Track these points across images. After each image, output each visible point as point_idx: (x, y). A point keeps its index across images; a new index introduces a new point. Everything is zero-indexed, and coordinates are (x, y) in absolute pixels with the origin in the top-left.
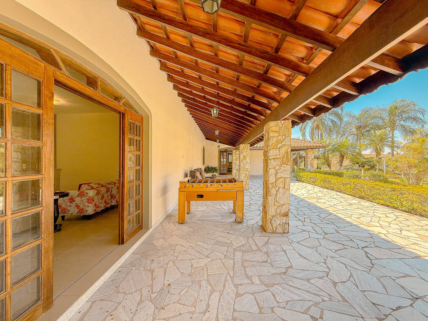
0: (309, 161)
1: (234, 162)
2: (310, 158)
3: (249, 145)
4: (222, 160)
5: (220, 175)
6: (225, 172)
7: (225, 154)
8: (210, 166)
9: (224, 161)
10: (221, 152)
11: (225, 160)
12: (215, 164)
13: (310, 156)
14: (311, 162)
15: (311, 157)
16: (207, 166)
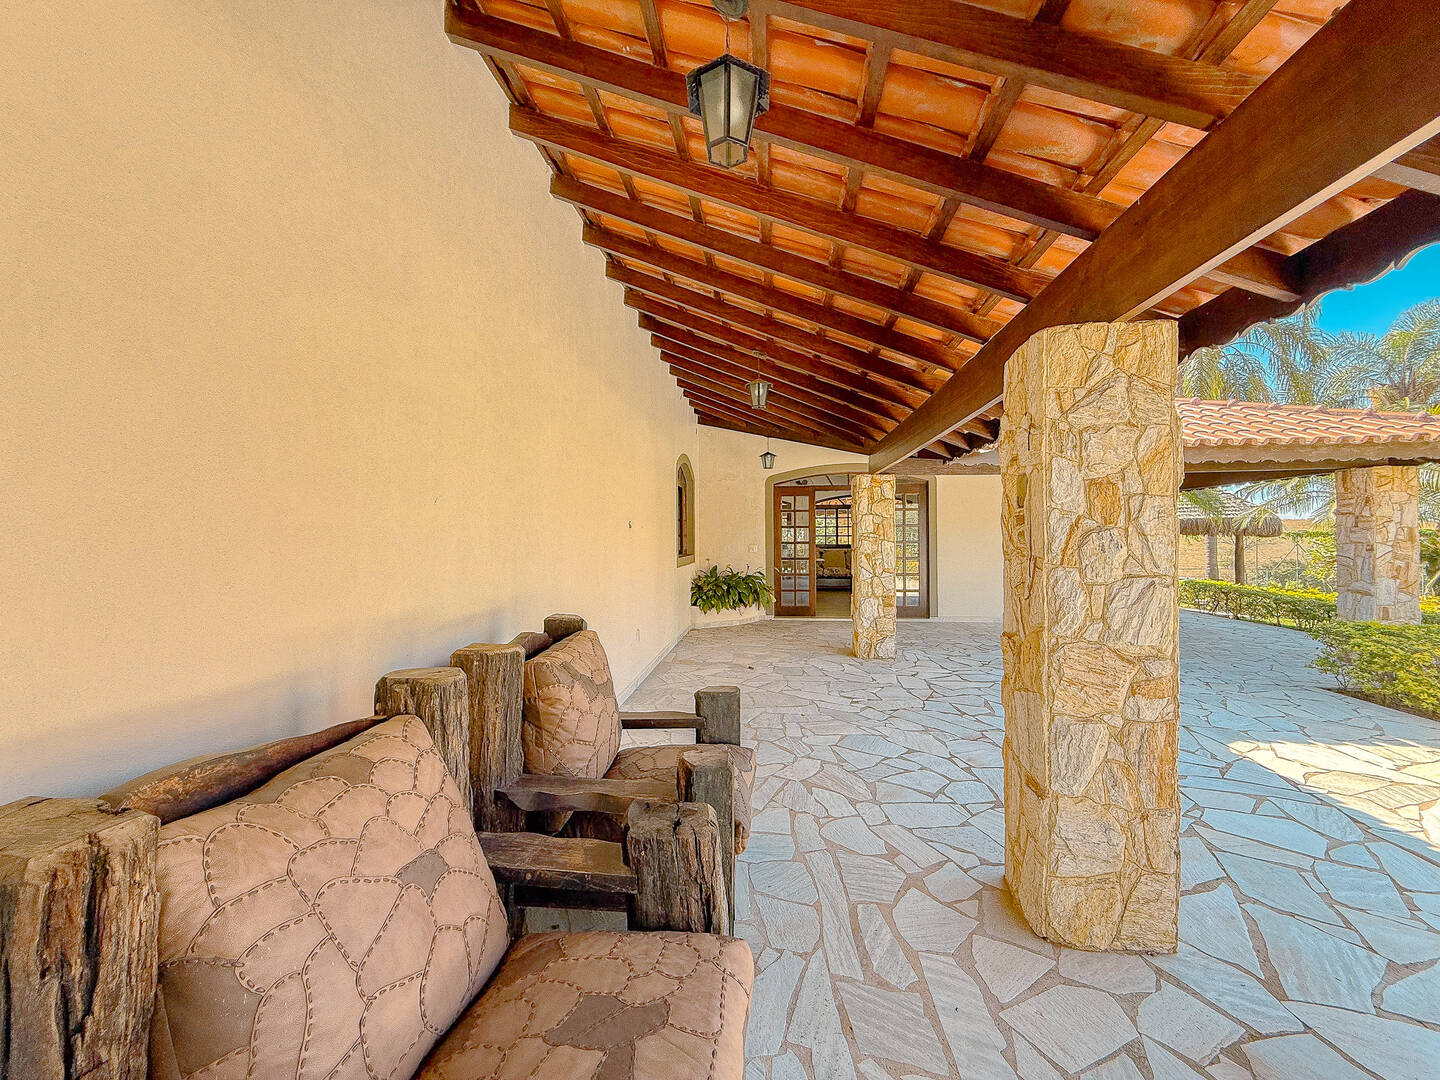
0: (1380, 550)
1: (866, 546)
2: (1392, 528)
3: (1167, 332)
4: (787, 535)
5: (778, 614)
6: (804, 599)
7: (803, 502)
8: (723, 570)
9: (795, 543)
10: (785, 493)
11: (803, 535)
12: (750, 556)
13: (1386, 511)
14: (1395, 557)
15: (1397, 518)
16: (706, 567)
